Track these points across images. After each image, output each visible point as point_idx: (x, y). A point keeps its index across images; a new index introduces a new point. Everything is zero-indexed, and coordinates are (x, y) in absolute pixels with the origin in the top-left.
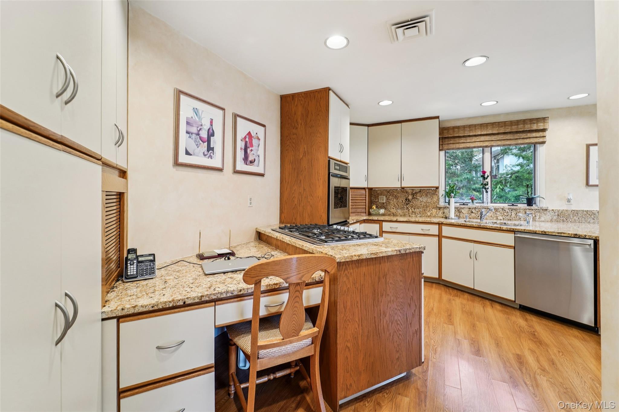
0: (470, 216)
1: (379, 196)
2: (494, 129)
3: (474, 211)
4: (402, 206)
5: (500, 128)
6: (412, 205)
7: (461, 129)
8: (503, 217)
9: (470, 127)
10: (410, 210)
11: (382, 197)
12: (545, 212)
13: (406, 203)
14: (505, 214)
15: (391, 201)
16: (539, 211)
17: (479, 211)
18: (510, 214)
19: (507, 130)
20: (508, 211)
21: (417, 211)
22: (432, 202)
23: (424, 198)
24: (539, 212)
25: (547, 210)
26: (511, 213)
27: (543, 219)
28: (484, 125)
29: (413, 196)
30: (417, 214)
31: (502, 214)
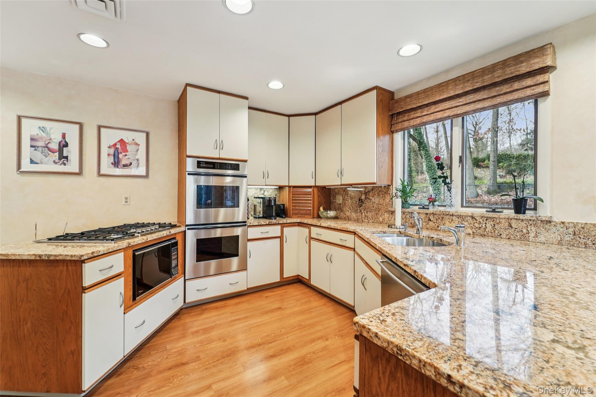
0: (428, 226)
1: (337, 196)
2: (457, 87)
3: (432, 218)
4: (356, 208)
5: (466, 84)
6: (365, 207)
7: (414, 97)
8: (473, 230)
9: (426, 92)
10: (363, 214)
11: (338, 196)
12: (547, 226)
13: (359, 204)
14: (477, 225)
15: (347, 202)
16: (534, 223)
17: (439, 218)
18: (484, 225)
19: (477, 84)
20: (481, 220)
21: (370, 215)
22: (384, 204)
23: (376, 199)
24: (535, 225)
25: (550, 222)
26: (486, 223)
27: (542, 239)
28: (443, 84)
29: (366, 196)
30: (369, 220)
31: (472, 225)
